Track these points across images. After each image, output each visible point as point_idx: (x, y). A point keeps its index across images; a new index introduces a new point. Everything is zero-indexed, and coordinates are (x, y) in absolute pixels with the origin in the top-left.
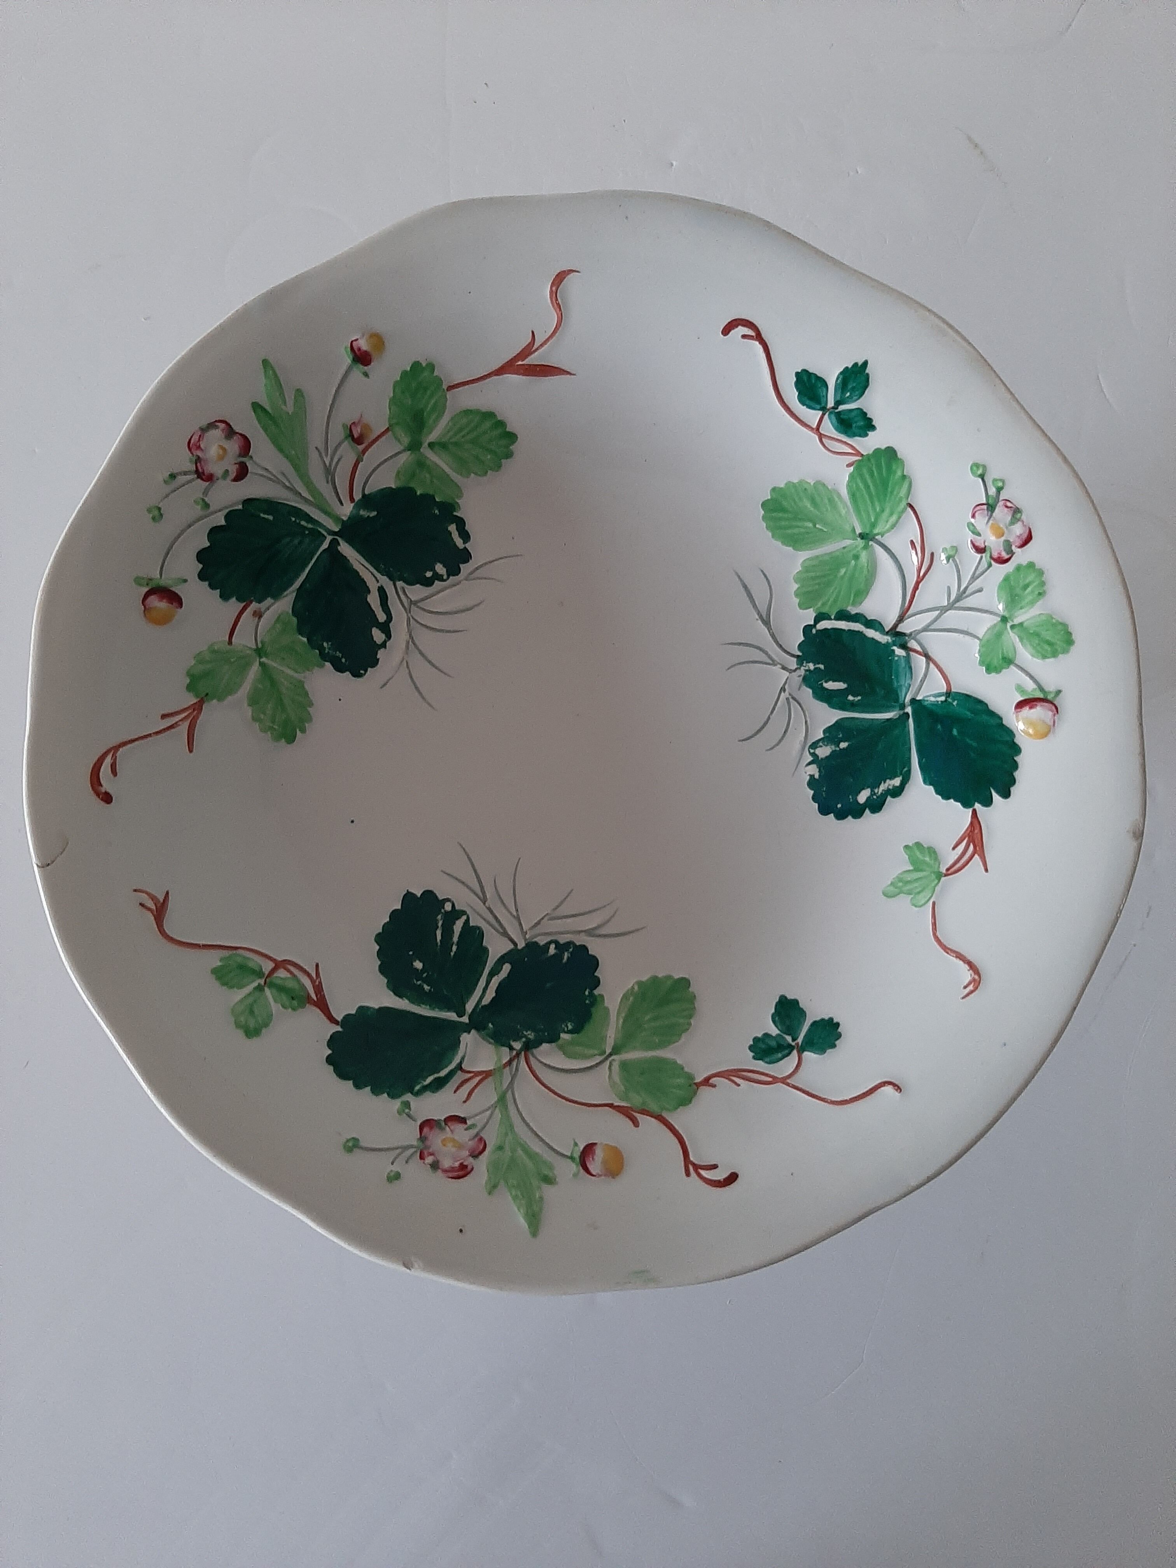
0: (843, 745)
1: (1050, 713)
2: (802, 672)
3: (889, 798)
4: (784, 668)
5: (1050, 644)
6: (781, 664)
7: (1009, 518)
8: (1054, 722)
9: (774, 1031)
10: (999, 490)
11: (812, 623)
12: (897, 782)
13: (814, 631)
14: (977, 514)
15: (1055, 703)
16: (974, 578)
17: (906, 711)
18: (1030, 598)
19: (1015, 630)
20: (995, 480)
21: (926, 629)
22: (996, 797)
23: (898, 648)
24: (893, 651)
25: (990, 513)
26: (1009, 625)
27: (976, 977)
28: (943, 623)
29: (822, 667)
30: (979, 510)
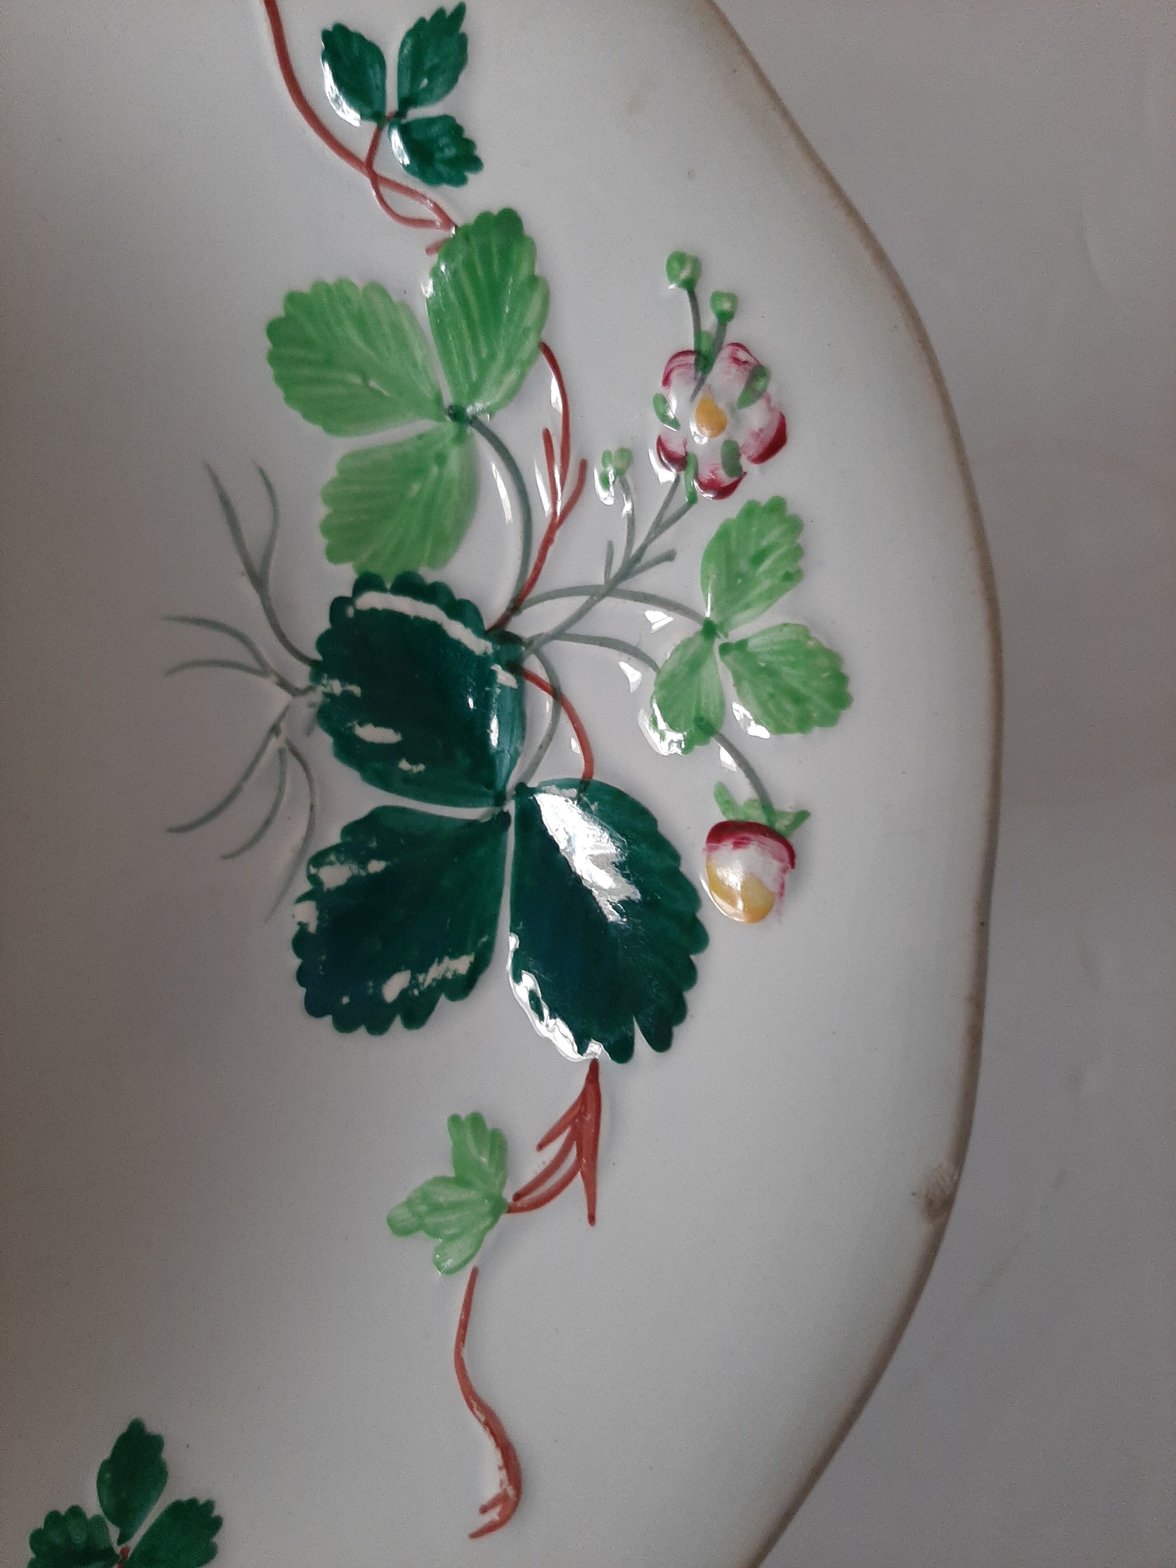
0: (376, 866)
1: (776, 865)
2: (317, 697)
3: (443, 1000)
4: (284, 684)
5: (798, 699)
6: (277, 674)
7: (737, 389)
8: (782, 886)
9: (93, 1507)
10: (724, 318)
11: (347, 592)
12: (462, 965)
13: (350, 612)
14: (674, 376)
15: (792, 840)
16: (660, 526)
17: (505, 809)
18: (766, 584)
19: (728, 658)
20: (717, 296)
21: (560, 634)
22: (641, 1043)
23: (504, 669)
24: (493, 674)
25: (700, 374)
26: (718, 642)
27: (511, 1492)
28: (595, 625)
29: (356, 690)
30: (680, 366)
